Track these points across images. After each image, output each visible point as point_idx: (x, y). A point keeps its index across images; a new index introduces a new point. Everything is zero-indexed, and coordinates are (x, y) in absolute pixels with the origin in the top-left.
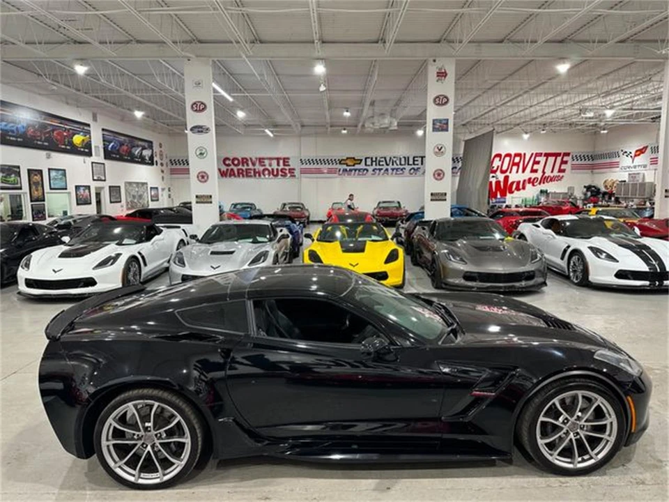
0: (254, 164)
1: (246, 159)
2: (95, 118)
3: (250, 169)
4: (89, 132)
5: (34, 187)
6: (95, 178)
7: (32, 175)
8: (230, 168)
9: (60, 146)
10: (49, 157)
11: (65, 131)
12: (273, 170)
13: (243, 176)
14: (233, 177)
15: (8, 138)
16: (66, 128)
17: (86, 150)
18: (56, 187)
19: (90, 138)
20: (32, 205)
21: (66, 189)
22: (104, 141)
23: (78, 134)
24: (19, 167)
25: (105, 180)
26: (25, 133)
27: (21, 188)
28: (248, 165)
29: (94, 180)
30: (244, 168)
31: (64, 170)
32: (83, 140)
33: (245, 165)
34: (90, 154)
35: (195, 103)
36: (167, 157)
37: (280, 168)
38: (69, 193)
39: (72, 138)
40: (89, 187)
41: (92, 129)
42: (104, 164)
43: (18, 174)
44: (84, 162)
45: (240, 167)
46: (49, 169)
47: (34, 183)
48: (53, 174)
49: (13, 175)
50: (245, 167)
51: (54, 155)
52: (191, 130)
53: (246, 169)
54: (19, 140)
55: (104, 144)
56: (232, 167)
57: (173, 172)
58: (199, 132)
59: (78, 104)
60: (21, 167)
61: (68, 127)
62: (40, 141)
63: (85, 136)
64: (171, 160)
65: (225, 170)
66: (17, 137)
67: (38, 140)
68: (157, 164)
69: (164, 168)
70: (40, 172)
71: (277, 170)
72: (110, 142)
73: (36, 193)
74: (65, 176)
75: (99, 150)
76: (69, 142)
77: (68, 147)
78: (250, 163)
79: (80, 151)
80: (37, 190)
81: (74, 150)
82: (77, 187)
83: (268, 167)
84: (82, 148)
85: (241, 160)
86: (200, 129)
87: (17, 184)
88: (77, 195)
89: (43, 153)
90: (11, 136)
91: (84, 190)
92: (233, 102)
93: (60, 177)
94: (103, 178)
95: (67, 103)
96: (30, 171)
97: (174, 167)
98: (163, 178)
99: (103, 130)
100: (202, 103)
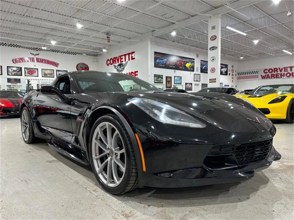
0: (281, 71)
1: (277, 69)
2: (197, 56)
3: (279, 74)
4: (194, 62)
5: (168, 83)
6: (195, 80)
7: (168, 78)
8: (267, 74)
9: (180, 68)
10: (175, 72)
11: (183, 62)
12: (293, 73)
13: (274, 78)
14: (268, 79)
15: (159, 65)
16: (183, 61)
17: (192, 69)
18: (177, 83)
19: (194, 64)
21: (181, 84)
22: (201, 65)
23: (189, 63)
24: (162, 76)
25: (200, 81)
26: (166, 63)
27: (162, 83)
28: (277, 72)
29: (194, 81)
30: (275, 74)
31: (181, 77)
32: (191, 65)
33: (276, 72)
34: (193, 71)
35: (212, 37)
36: (236, 72)
38: (182, 86)
39: (185, 64)
40: (191, 84)
41: (195, 61)
42: (200, 75)
43: (162, 78)
44: (191, 74)
45: (273, 73)
46: (175, 77)
47: (168, 81)
48: (176, 78)
49: (160, 78)
51: (177, 71)
52: (210, 49)
53: (276, 74)
55: (201, 67)
56: (268, 73)
57: (239, 78)
58: (213, 49)
59: (189, 51)
60: (163, 76)
61: (184, 60)
62: (172, 66)
63: (192, 63)
64: (238, 73)
65: (264, 75)
66: (162, 65)
68: (229, 75)
69: (234, 77)
70: (171, 78)
72: (204, 65)
73: (168, 85)
74: (181, 79)
75: (198, 69)
76: (184, 66)
77: (183, 68)
78: (279, 70)
79: (189, 69)
80: (169, 84)
81: (186, 69)
82: (186, 84)
83: (289, 71)
84: (190, 68)
85: (273, 69)
86: (213, 48)
87: (161, 81)
88: (186, 87)
89: (173, 70)
90: (160, 64)
91: (189, 85)
92: (247, 35)
93: (179, 79)
94: (199, 80)
95: (185, 51)
96: (167, 77)
97: (240, 76)
98: (233, 81)
99: (201, 61)
100: (215, 36)
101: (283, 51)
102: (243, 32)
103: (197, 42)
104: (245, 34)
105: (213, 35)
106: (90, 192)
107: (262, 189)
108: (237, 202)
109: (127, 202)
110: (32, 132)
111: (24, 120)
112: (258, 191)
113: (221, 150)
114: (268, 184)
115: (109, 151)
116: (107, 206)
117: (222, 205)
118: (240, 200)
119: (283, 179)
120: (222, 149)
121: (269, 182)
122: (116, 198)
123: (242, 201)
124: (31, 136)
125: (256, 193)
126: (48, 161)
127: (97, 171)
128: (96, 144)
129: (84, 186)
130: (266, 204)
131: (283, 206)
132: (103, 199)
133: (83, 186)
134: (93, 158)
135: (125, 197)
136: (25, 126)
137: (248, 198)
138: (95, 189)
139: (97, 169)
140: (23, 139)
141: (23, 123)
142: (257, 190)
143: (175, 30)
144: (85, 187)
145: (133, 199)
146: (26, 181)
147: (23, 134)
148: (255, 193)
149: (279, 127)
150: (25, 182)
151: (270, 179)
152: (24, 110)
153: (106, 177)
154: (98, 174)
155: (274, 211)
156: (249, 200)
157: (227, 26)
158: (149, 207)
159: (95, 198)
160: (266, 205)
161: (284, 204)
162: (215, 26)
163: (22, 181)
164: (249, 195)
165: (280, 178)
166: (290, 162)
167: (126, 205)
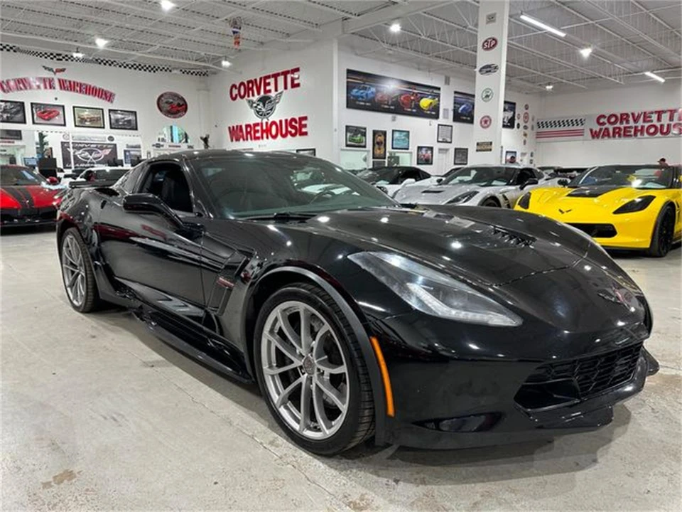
0: (636, 120)
1: (627, 115)
2: (447, 82)
3: (631, 127)
4: (438, 96)
5: (377, 146)
6: (440, 140)
7: (377, 136)
8: (604, 127)
9: (405, 109)
10: (394, 119)
11: (413, 95)
12: (662, 126)
13: (620, 136)
14: (606, 138)
15: (357, 103)
16: (414, 93)
17: (433, 113)
18: (398, 147)
19: (439, 100)
20: (373, 162)
21: (407, 149)
22: (455, 103)
23: (426, 97)
24: (365, 129)
25: (451, 142)
26: (374, 98)
27: (365, 147)
28: (628, 122)
29: (438, 141)
30: (622, 126)
31: (408, 132)
32: (431, 103)
33: (624, 122)
34: (437, 117)
35: (486, 41)
36: (533, 120)
37: (672, 123)
38: (411, 153)
39: (419, 101)
40: (431, 149)
41: (442, 92)
42: (451, 126)
43: (364, 134)
44: (430, 125)
45: (618, 125)
46: (393, 131)
47: (378, 143)
48: (397, 135)
49: (359, 135)
50: (625, 124)
51: (399, 117)
52: (480, 71)
53: (625, 128)
54: (367, 104)
55: (455, 107)
56: (607, 125)
57: (539, 135)
58: (487, 72)
59: (429, 68)
60: (367, 129)
61: (416, 91)
62: (387, 105)
63: (434, 99)
64: (538, 123)
65: (598, 130)
66: (365, 102)
67: (385, 104)
68: (518, 127)
69: (528, 131)
70: (385, 133)
71: (669, 125)
72: (461, 104)
73: (378, 151)
74: (408, 138)
75: (448, 113)
76: (415, 105)
77: (414, 110)
78: (631, 119)
79: (427, 114)
80: (379, 149)
81: (420, 113)
82: (420, 148)
83: (655, 122)
84: (429, 110)
85: (619, 116)
86: (489, 69)
87: (362, 142)
88: (418, 155)
89: (390, 116)
90: (360, 101)
91: (426, 151)
92: (566, 37)
93: (403, 138)
94: (449, 140)
95: (419, 69)
96: (375, 133)
97: (541, 130)
98: (525, 142)
99: (456, 92)
100: (494, 39)
101: (644, 75)
102: (559, 29)
103: (448, 48)
104: (562, 35)
105: (489, 37)
106: (265, 447)
107: (620, 439)
108: (573, 470)
109: (349, 472)
110: (93, 289)
111: (69, 258)
112: (612, 443)
113: (551, 371)
114: (630, 425)
115: (303, 361)
116: (309, 483)
117: (546, 477)
118: (579, 467)
119: (658, 412)
120: (553, 370)
121: (632, 420)
122: (323, 463)
123: (582, 468)
124: (91, 298)
125: (608, 448)
126: (146, 364)
127: (275, 402)
128: (269, 342)
129: (247, 432)
130: (630, 475)
131: (665, 479)
132: (295, 464)
133: (244, 431)
134: (265, 372)
135: (341, 459)
136: (73, 272)
137: (595, 461)
138: (271, 439)
139: (276, 398)
140: (69, 301)
141: (66, 264)
142: (610, 440)
143: (398, 18)
144: (250, 434)
145: (360, 464)
146: (115, 420)
147: (69, 289)
148: (605, 447)
149: (636, 269)
150: (112, 420)
151: (633, 412)
152: (68, 234)
153: (300, 418)
154: (277, 407)
155: (649, 491)
156: (597, 466)
157: (522, 14)
158: (397, 484)
159: (279, 461)
160: (632, 477)
161: (667, 474)
162: (495, 14)
163: (105, 418)
164: (595, 452)
165: (653, 409)
166: (667, 367)
167: (348, 480)
